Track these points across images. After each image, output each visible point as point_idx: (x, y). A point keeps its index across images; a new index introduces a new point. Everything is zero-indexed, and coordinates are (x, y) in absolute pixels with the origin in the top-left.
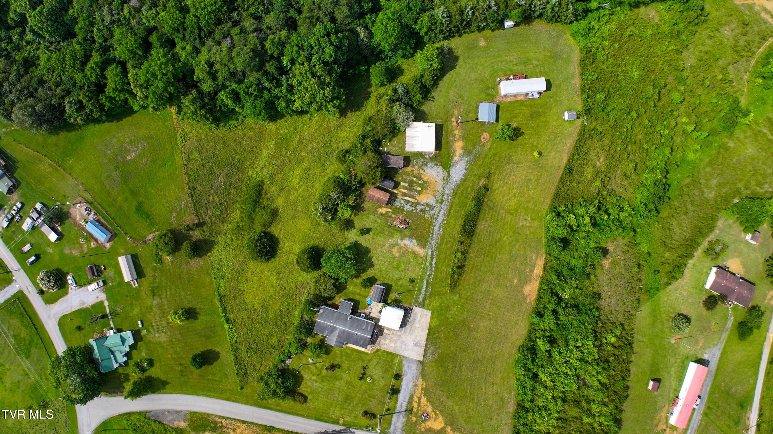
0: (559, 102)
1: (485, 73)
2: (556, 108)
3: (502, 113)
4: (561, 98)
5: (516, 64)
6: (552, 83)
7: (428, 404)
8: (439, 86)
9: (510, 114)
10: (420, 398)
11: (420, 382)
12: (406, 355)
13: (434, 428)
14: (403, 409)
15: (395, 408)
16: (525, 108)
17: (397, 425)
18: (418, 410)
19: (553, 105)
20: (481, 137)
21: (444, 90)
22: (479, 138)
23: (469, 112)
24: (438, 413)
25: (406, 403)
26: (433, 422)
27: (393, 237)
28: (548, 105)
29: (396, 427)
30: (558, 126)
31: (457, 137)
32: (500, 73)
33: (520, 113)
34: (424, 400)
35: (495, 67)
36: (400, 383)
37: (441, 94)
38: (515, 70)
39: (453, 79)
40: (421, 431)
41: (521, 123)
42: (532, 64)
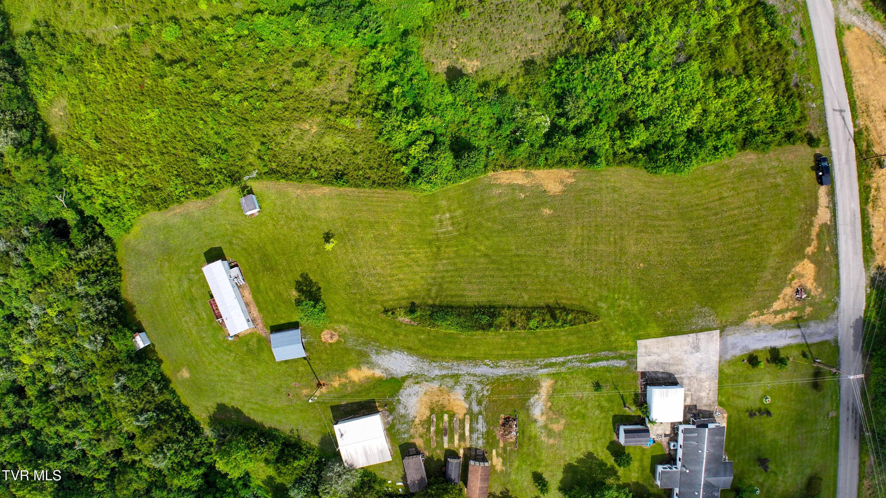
0: (235, 228)
1: (228, 360)
2: (246, 232)
3: (282, 318)
4: (228, 227)
5: (198, 314)
6: (208, 248)
7: (781, 296)
8: (273, 426)
9: (278, 305)
10: (776, 313)
11: (751, 322)
12: (717, 359)
13: (813, 274)
14: (797, 332)
15: (799, 346)
16: (262, 284)
17: (822, 332)
18: (794, 309)
19: (243, 237)
20: (330, 344)
21: (276, 417)
22: (334, 347)
23: (298, 371)
24: (790, 276)
25: (788, 331)
26: (805, 279)
27: (535, 436)
28: (245, 246)
29: (825, 333)
30: (273, 219)
31: (344, 380)
32: (221, 338)
33: (271, 289)
34: (777, 306)
35: (214, 347)
36: (762, 351)
37: (284, 420)
38: (207, 315)
39: (255, 407)
40: (823, 293)
41: (287, 284)
42: (189, 288)
